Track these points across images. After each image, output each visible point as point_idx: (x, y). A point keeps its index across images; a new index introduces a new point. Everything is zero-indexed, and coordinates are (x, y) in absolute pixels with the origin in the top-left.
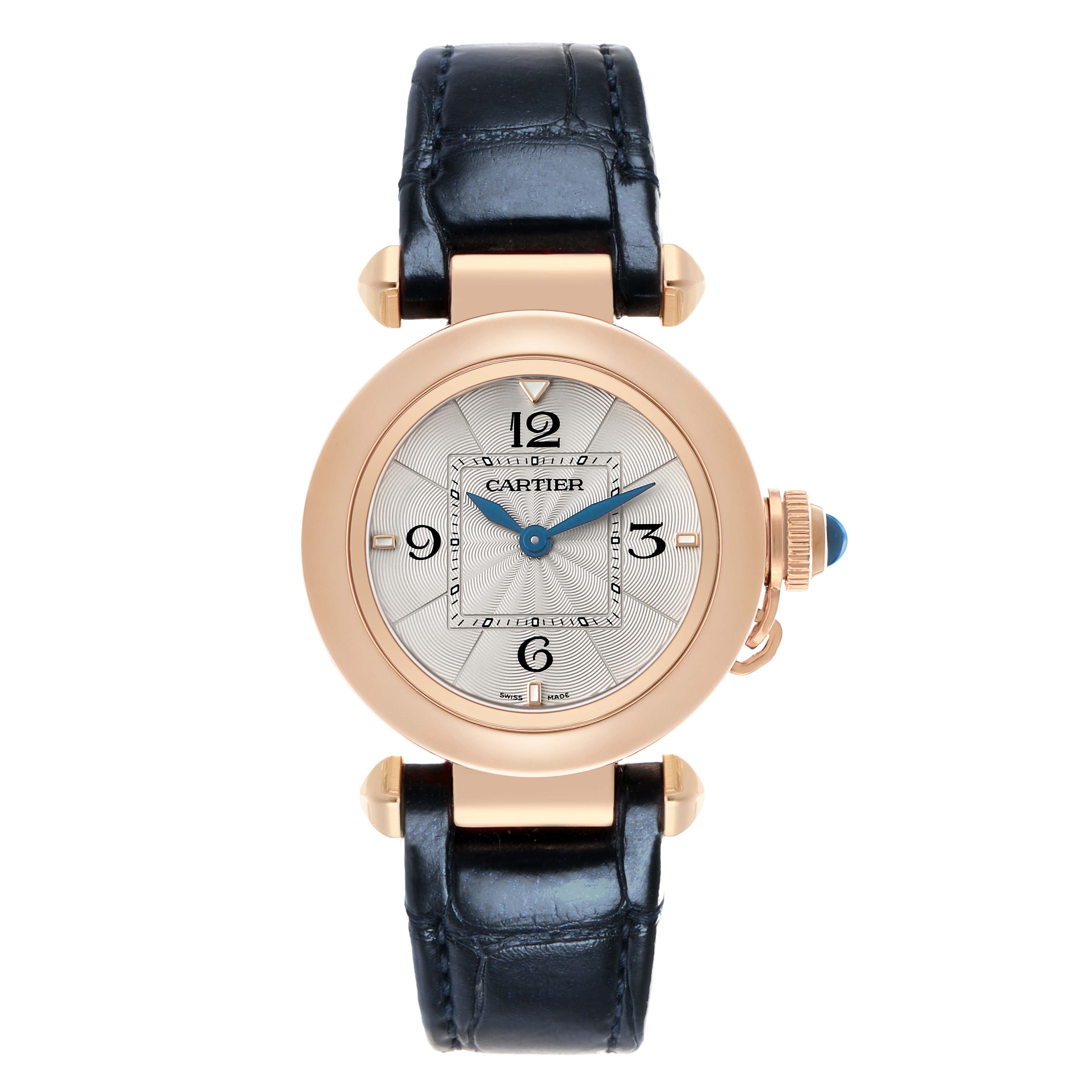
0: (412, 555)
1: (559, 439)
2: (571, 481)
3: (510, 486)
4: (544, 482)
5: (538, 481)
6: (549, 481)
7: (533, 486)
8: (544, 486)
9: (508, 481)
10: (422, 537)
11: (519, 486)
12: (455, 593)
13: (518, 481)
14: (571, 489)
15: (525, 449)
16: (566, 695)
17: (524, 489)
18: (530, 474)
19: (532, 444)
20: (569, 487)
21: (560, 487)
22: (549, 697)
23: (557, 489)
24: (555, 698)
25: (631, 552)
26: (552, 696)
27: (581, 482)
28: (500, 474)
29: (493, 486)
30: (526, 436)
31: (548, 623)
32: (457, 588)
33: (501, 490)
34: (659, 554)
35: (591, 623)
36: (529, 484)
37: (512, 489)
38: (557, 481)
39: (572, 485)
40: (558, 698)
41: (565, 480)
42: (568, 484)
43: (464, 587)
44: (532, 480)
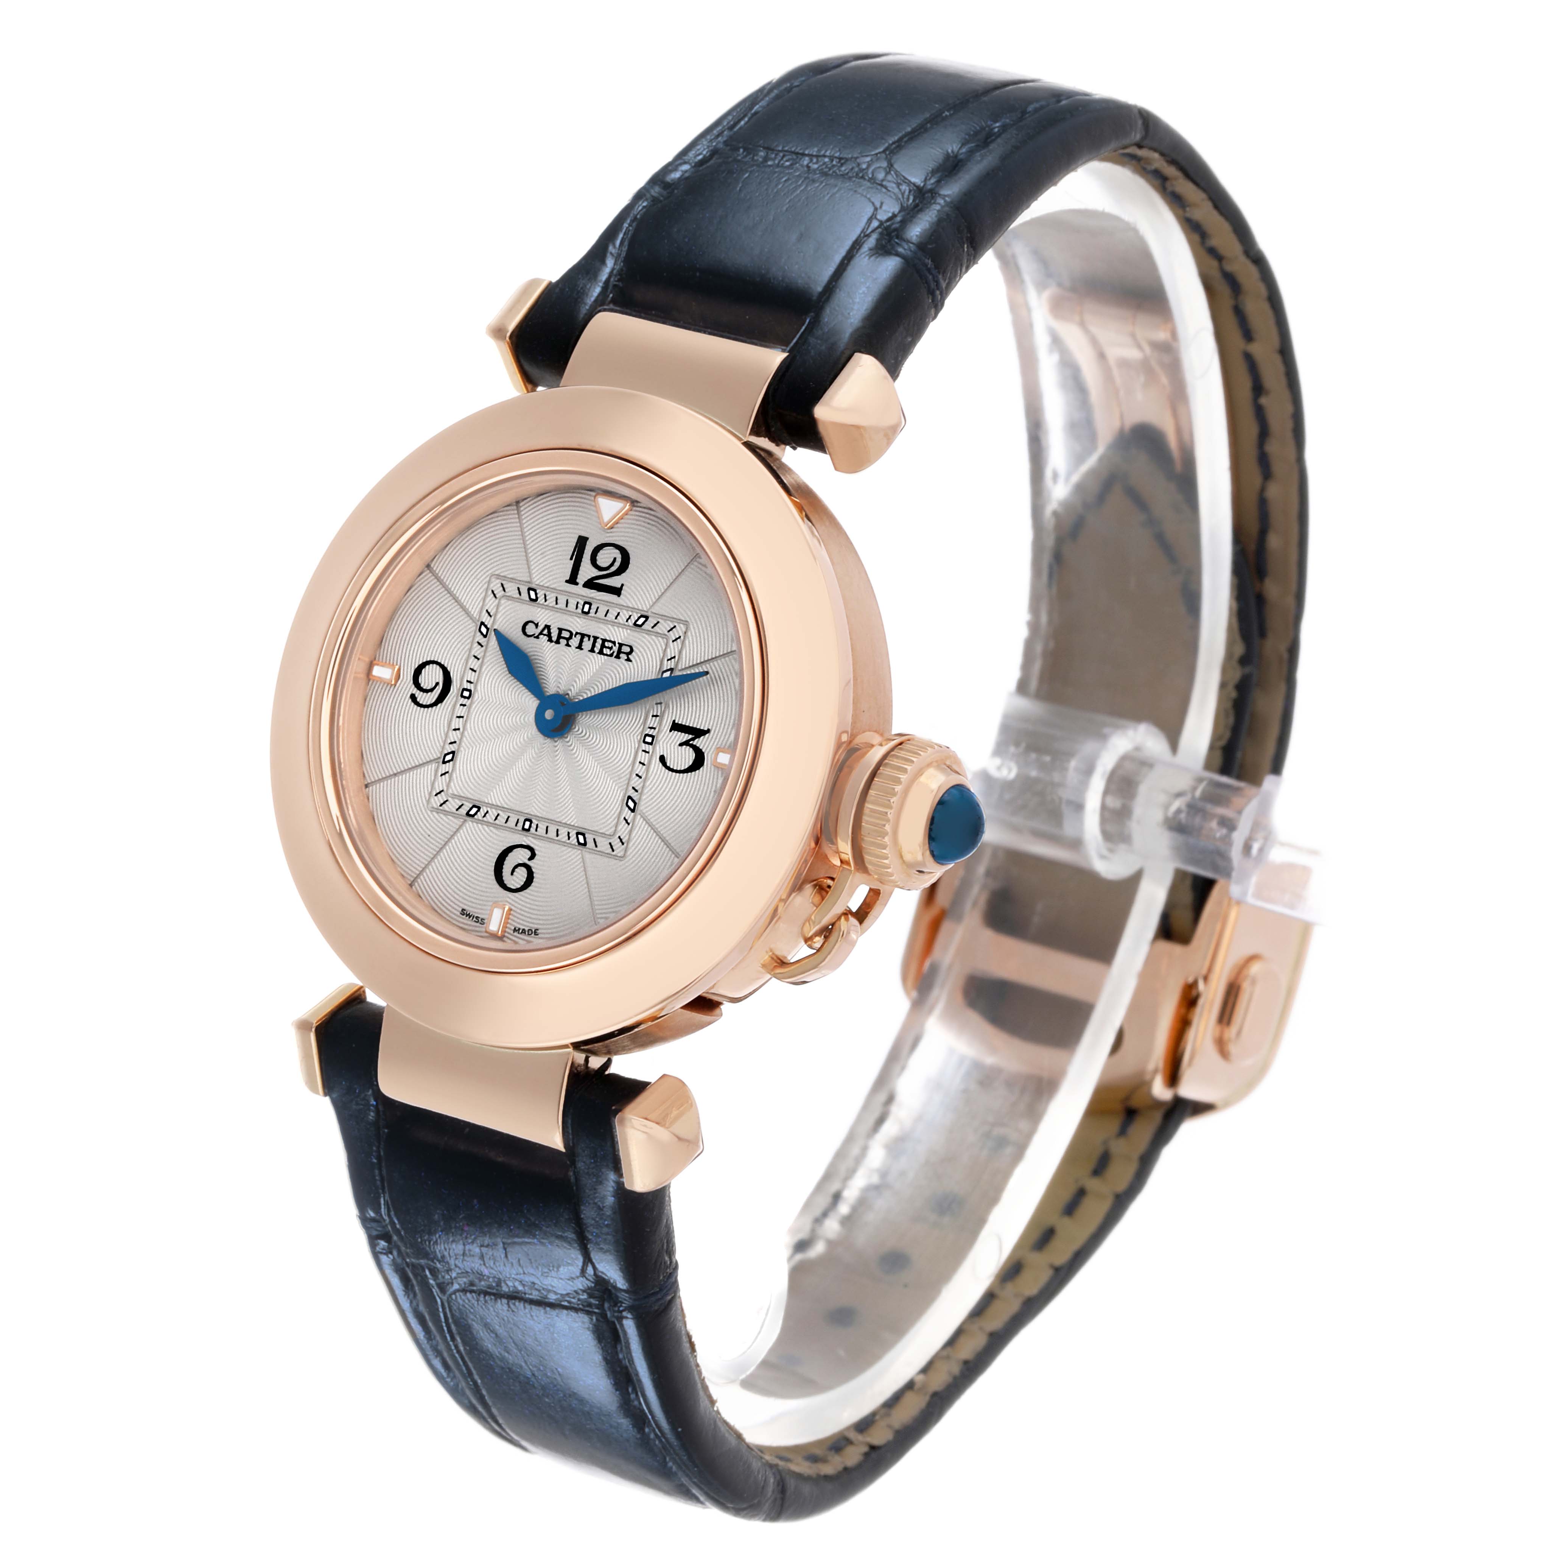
0: (413, 697)
1: (622, 585)
2: (621, 645)
3: (549, 635)
4: (589, 640)
5: (583, 636)
6: (596, 638)
7: (575, 641)
8: (587, 644)
9: (548, 627)
10: (432, 677)
11: (559, 637)
12: (449, 761)
13: (560, 630)
14: (618, 657)
15: (579, 589)
16: (535, 932)
17: (563, 642)
18: (577, 624)
19: (590, 584)
20: (615, 654)
21: (605, 651)
22: (515, 928)
23: (601, 652)
24: (522, 932)
25: (662, 759)
26: (519, 929)
27: (632, 650)
28: (543, 617)
29: (531, 629)
30: (587, 571)
31: (542, 830)
32: (451, 755)
33: (537, 637)
34: (691, 772)
35: (590, 844)
36: (570, 638)
37: (550, 640)
38: (604, 641)
39: (620, 651)
40: (525, 933)
41: (614, 643)
42: (615, 649)
43: (459, 758)
44: (577, 633)
